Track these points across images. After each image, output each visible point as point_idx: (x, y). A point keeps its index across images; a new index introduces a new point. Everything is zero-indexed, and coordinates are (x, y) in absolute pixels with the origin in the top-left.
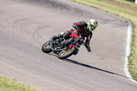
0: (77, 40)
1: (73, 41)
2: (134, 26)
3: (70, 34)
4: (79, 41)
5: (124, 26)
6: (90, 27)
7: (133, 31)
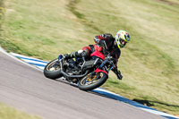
0: (104, 62)
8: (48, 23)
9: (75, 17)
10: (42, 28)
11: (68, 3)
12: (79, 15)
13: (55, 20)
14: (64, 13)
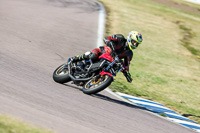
0: (111, 65)
1: (105, 65)
2: (108, 11)
3: (100, 54)
4: (115, 66)
5: (94, 10)
6: (130, 44)
7: (107, 18)
8: (159, 59)
9: (189, 53)
10: (152, 65)
11: (181, 38)
12: (194, 51)
13: (167, 56)
14: (177, 48)
